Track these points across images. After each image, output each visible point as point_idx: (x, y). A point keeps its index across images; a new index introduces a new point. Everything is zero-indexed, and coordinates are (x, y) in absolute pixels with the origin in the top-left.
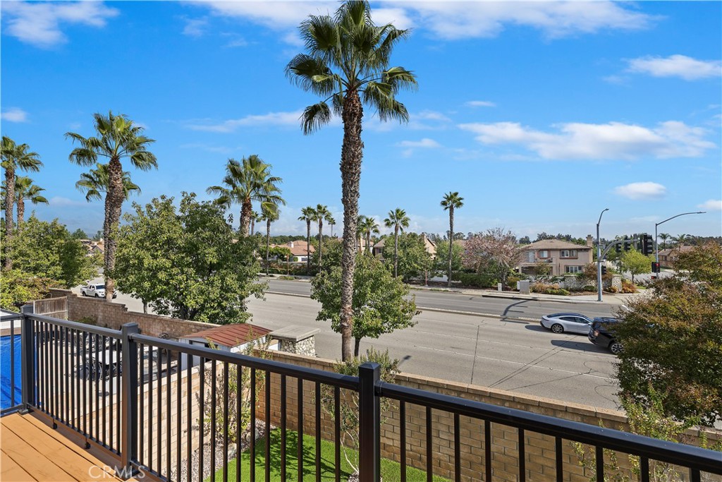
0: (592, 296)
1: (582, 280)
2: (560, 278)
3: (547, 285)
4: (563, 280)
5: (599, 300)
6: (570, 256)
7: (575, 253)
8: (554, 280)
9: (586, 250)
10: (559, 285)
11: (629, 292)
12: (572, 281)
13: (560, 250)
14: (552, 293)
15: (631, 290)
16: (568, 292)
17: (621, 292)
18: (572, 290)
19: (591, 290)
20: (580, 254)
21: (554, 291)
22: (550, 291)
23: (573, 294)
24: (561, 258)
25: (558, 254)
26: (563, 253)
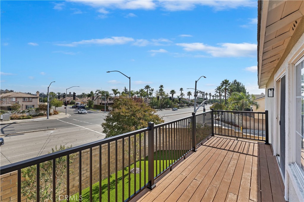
0: (43, 117)
1: (38, 111)
2: (27, 111)
3: (19, 115)
4: (29, 112)
5: (48, 118)
6: (28, 100)
7: (31, 99)
8: (23, 112)
9: (37, 98)
10: (26, 114)
11: (57, 114)
12: (33, 112)
13: (23, 98)
14: (23, 119)
15: (57, 113)
16: (32, 117)
17: (53, 115)
18: (33, 116)
19: (42, 115)
20: (33, 100)
21: (25, 117)
22: (22, 118)
23: (34, 118)
24: (23, 102)
25: (22, 99)
26: (25, 99)
